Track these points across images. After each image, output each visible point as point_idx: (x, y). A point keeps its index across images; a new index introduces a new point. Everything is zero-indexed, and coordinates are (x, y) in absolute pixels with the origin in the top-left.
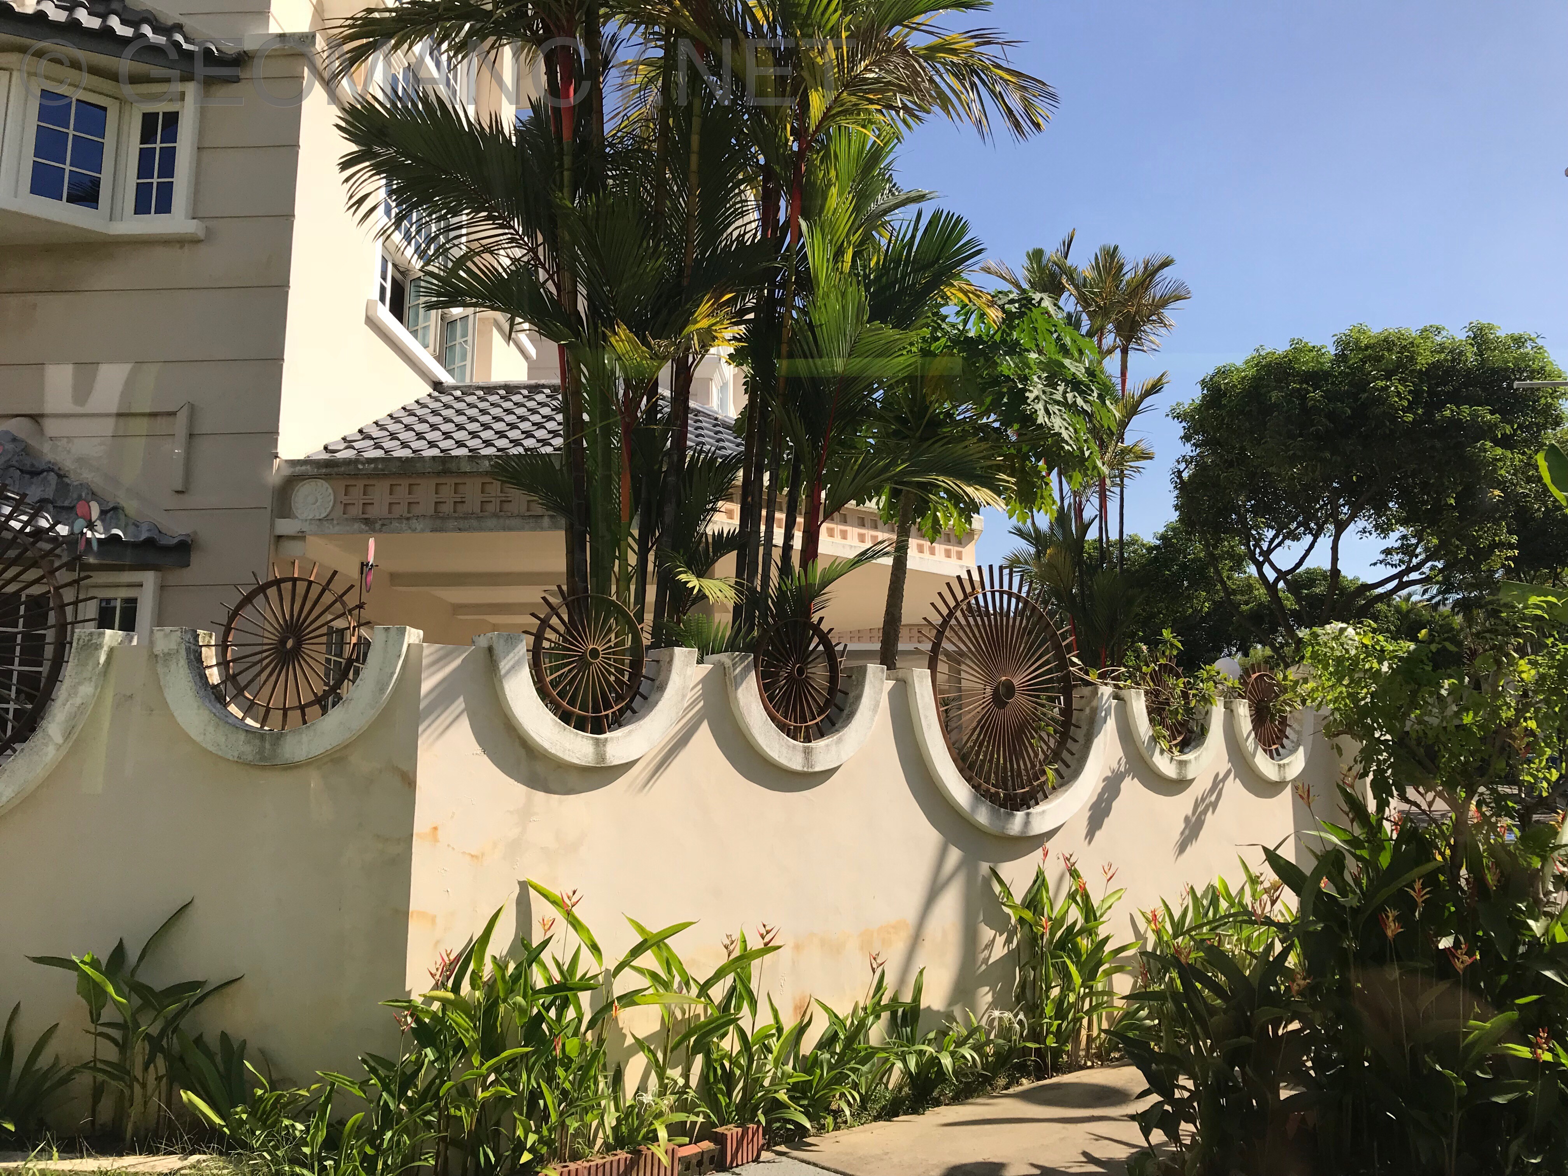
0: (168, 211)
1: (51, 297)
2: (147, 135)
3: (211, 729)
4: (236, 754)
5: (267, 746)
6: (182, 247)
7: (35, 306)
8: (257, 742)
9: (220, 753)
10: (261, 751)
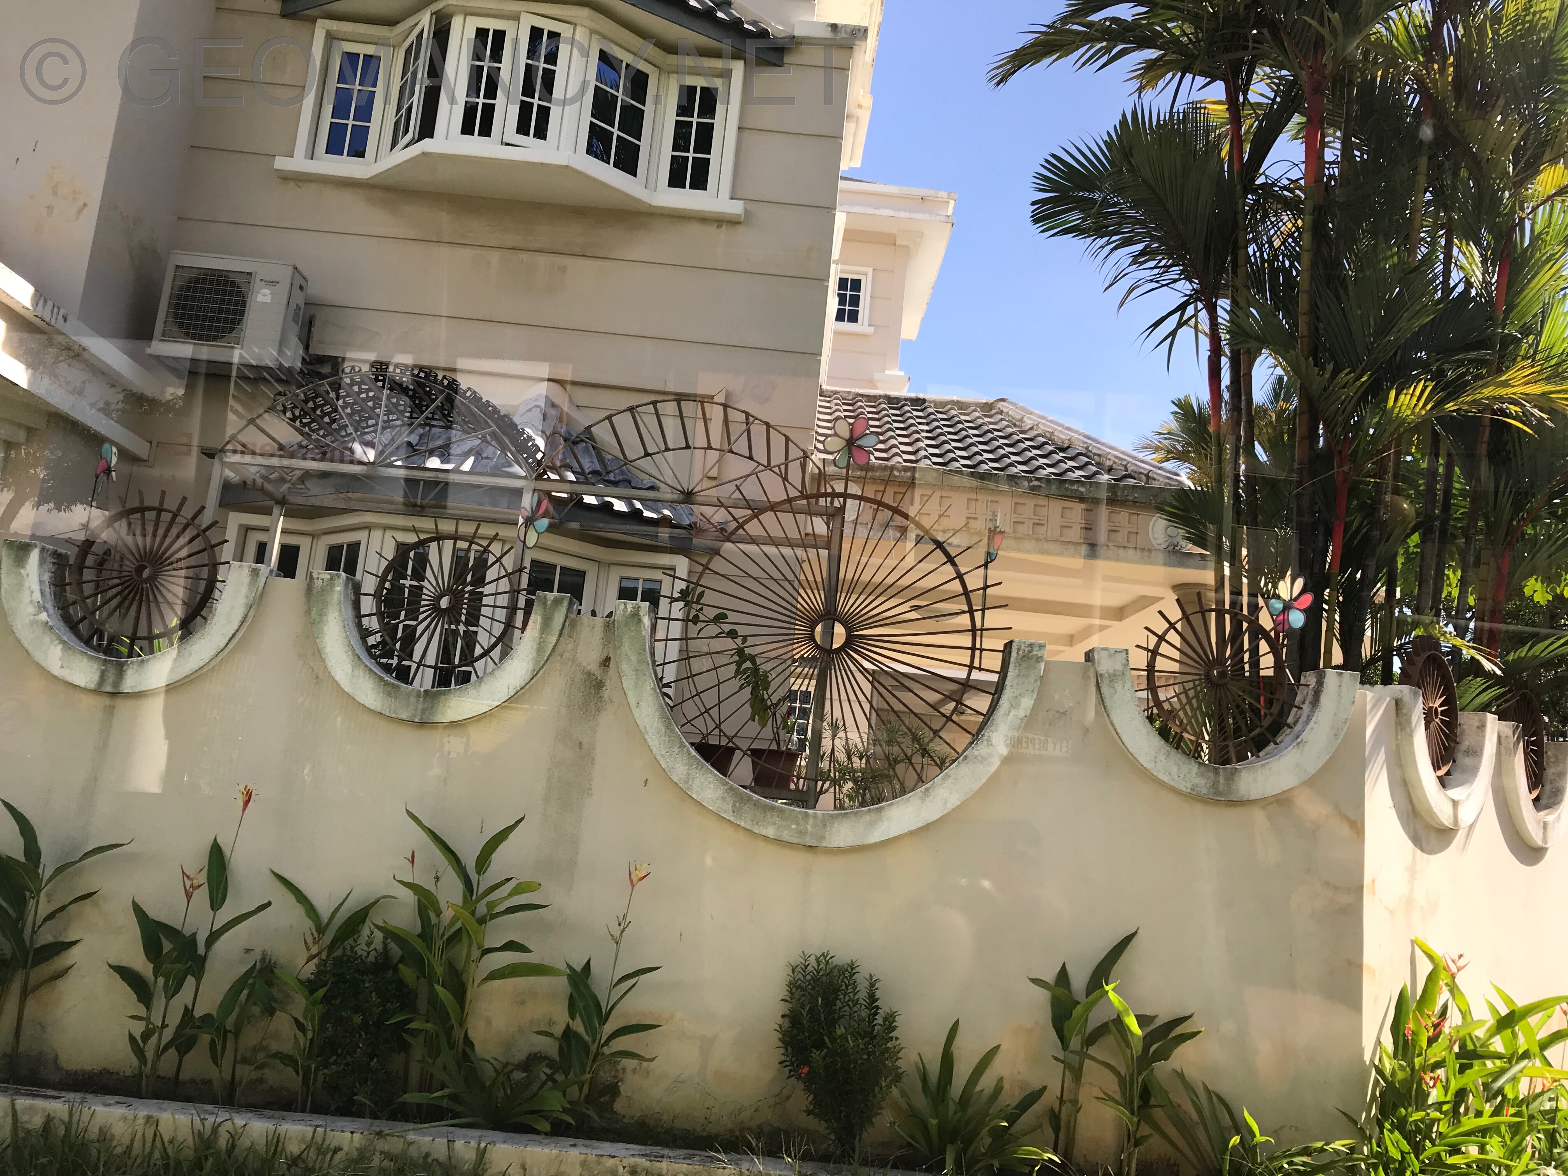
0: (704, 187)
1: (581, 261)
2: (684, 110)
3: (1162, 757)
4: (1189, 785)
5: (1221, 780)
6: (719, 226)
7: (563, 269)
8: (1211, 775)
9: (1172, 783)
10: (1215, 785)
